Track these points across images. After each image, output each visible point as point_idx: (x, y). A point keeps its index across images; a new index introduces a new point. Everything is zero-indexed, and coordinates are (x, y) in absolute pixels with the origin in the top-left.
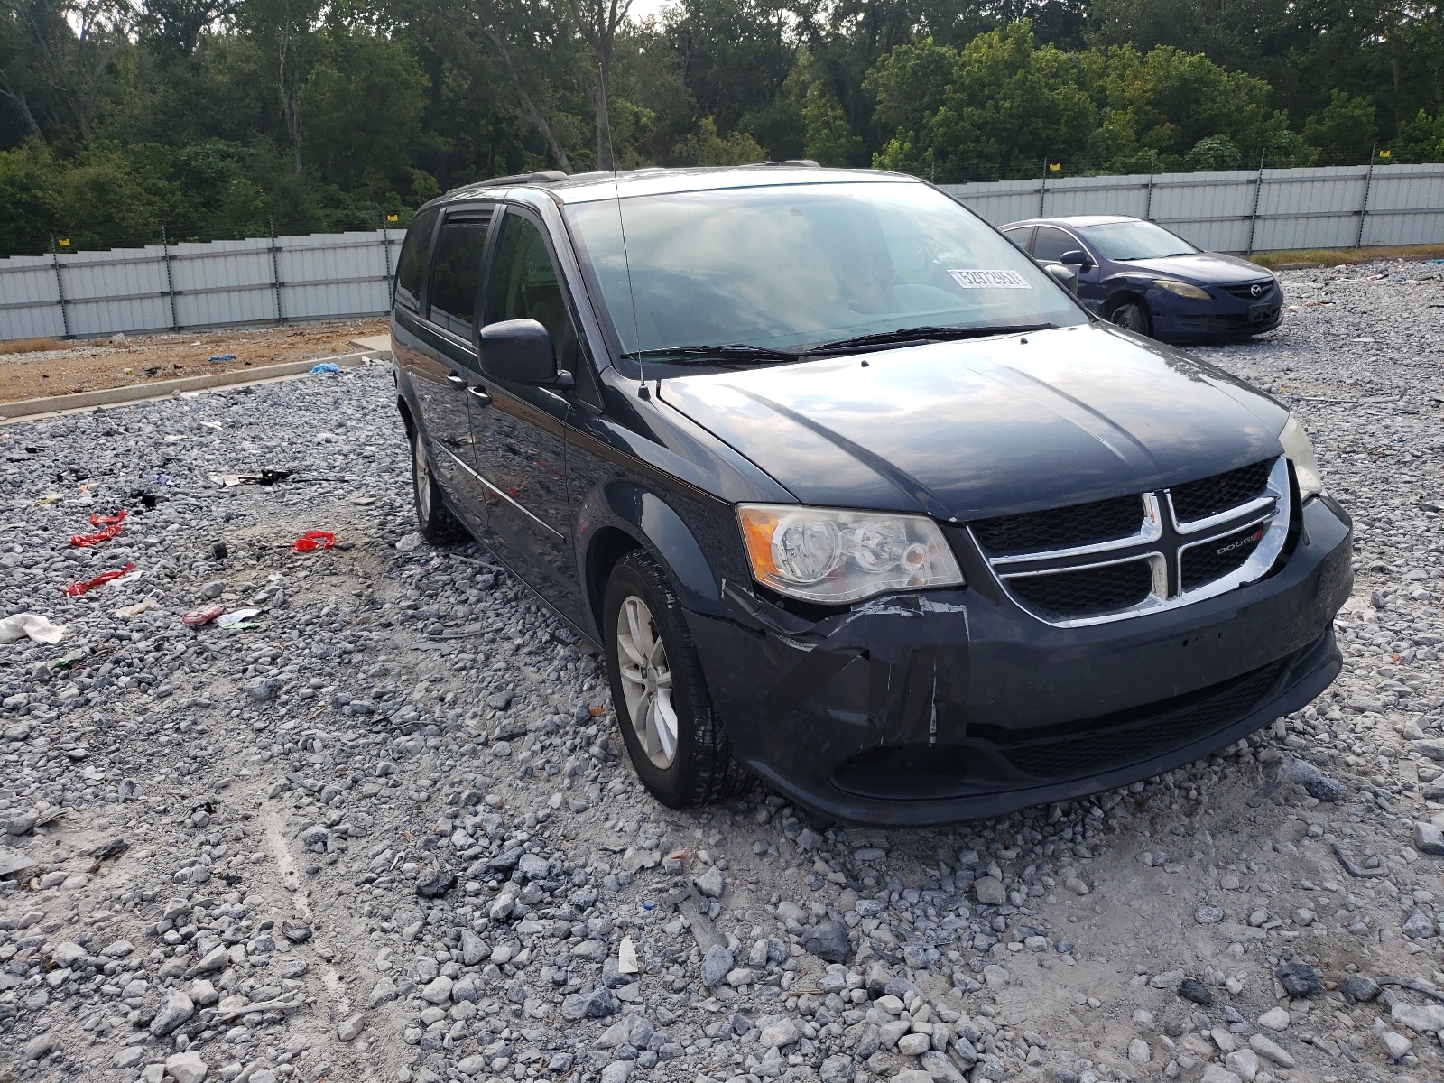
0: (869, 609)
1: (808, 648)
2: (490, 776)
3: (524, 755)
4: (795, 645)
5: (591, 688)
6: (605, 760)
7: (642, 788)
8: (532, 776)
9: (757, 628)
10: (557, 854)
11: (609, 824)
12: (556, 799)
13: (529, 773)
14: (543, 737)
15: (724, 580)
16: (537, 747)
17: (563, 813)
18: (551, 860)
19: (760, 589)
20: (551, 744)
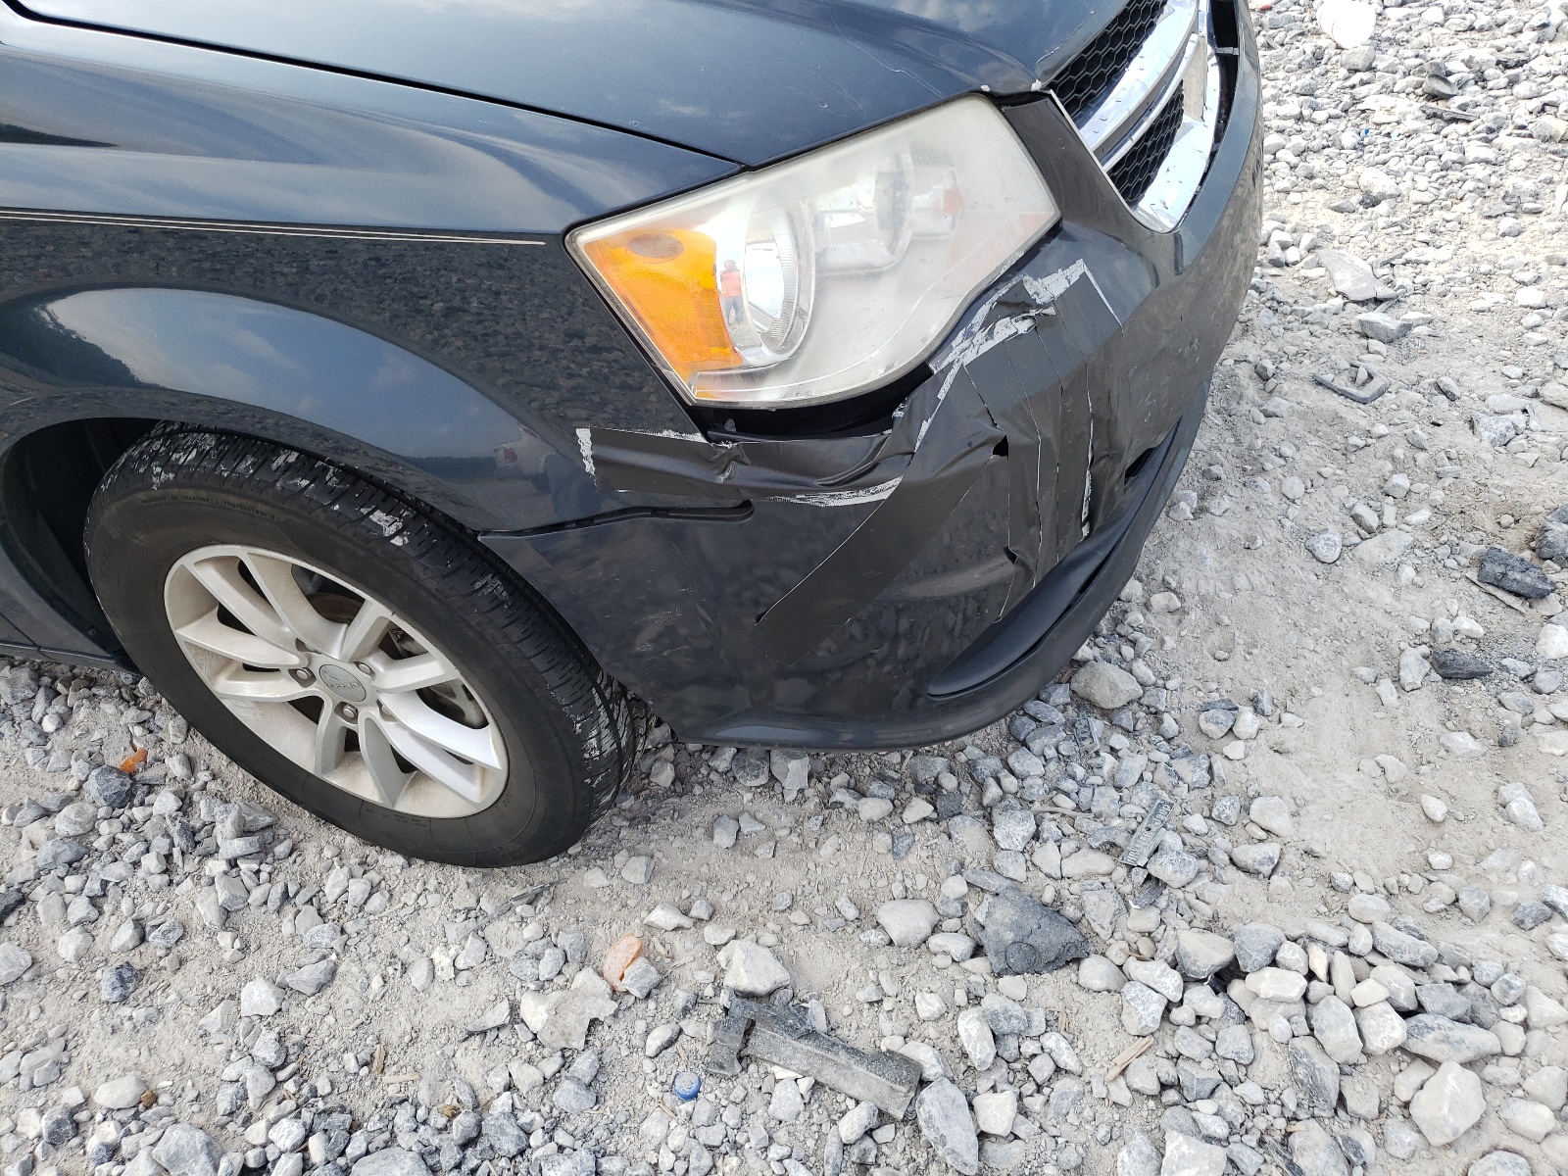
0: (966, 352)
1: (884, 492)
2: (43, 1041)
3: (68, 944)
4: (846, 499)
5: (63, 721)
6: (264, 852)
7: (400, 860)
8: (139, 975)
9: (731, 503)
10: (402, 1117)
11: (418, 975)
12: (258, 996)
13: (129, 978)
14: (72, 882)
15: (584, 435)
16: (80, 908)
17: (295, 1013)
18: (405, 1139)
19: (708, 418)
20: (105, 884)
